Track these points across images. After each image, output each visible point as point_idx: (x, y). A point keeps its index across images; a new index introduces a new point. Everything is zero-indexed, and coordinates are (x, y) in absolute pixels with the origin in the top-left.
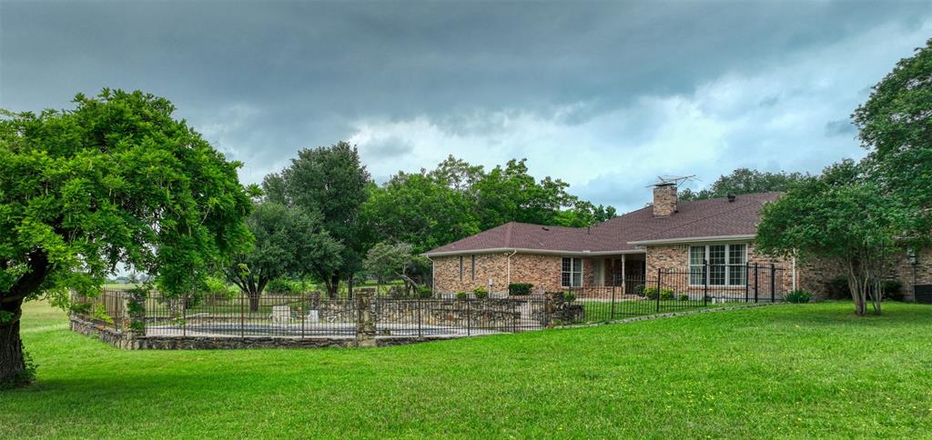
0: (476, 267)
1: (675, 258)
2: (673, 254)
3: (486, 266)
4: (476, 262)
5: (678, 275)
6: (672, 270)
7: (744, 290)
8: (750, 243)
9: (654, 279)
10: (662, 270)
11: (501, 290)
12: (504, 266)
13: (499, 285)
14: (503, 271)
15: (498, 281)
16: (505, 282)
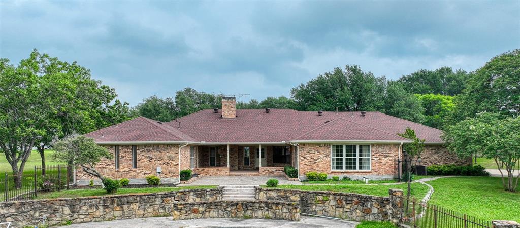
0: (138, 157)
1: (321, 152)
2: (320, 150)
3: (151, 155)
4: (138, 152)
5: (323, 164)
6: (320, 160)
7: (370, 173)
8: (373, 145)
9: (305, 166)
10: (312, 160)
11: (171, 177)
12: (174, 156)
13: (169, 172)
14: (174, 160)
15: (167, 169)
16: (176, 170)
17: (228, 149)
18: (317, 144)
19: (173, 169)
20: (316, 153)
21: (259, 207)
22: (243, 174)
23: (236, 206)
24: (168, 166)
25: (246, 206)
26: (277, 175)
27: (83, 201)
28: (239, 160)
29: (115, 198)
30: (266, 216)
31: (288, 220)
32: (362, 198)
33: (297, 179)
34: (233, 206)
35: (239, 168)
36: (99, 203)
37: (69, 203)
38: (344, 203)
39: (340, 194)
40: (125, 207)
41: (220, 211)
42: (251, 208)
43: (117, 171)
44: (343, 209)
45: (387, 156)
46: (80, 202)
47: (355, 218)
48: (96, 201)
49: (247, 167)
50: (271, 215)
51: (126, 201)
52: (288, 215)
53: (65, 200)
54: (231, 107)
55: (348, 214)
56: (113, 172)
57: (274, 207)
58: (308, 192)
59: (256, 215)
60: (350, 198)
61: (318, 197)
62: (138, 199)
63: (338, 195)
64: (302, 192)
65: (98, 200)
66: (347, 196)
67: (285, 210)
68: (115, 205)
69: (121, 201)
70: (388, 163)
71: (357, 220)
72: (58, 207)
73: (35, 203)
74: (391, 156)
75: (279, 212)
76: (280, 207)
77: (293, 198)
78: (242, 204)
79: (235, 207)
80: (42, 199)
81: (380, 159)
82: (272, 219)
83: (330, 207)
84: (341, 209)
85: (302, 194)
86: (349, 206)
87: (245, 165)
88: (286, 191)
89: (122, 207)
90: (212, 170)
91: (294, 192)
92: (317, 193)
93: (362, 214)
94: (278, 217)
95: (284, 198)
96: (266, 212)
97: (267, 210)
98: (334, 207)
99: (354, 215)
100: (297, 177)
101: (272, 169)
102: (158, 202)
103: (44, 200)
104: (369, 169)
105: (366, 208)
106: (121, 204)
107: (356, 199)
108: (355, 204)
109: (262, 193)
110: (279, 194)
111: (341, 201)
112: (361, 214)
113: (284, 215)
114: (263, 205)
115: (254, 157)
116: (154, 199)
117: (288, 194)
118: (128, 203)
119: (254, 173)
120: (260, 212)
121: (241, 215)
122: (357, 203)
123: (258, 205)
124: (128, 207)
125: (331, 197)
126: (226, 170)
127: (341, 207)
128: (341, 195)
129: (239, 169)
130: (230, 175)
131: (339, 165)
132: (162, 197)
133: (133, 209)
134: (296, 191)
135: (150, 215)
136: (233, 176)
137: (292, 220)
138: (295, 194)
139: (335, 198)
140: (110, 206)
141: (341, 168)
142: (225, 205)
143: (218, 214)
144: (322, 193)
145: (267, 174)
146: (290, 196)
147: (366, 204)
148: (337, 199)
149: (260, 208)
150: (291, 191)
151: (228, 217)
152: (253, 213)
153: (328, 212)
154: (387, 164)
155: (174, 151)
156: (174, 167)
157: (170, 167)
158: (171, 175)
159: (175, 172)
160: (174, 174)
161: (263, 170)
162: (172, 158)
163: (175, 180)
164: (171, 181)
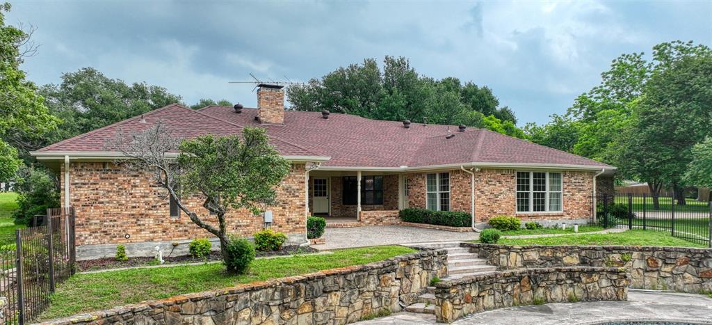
1: (504, 183)
2: (502, 179)
5: (507, 202)
6: (501, 197)
7: (562, 215)
8: (565, 172)
9: (483, 207)
10: (492, 196)
11: (290, 231)
12: (298, 187)
13: (288, 222)
14: (297, 196)
15: (284, 215)
16: (301, 216)
18: (499, 170)
19: (294, 216)
20: (498, 184)
21: (557, 280)
23: (520, 282)
24: (284, 208)
25: (536, 280)
26: (388, 224)
27: (242, 297)
29: (301, 284)
30: (570, 296)
31: (610, 299)
32: (695, 253)
33: (470, 228)
34: (514, 281)
36: (272, 300)
37: (213, 305)
38: (660, 263)
39: (653, 248)
40: (319, 301)
41: (497, 294)
42: (544, 284)
43: (176, 222)
44: (659, 273)
45: (581, 190)
46: (236, 301)
47: (680, 288)
48: (267, 294)
50: (578, 292)
51: (322, 287)
52: (611, 291)
53: (206, 299)
54: (277, 104)
55: (668, 281)
56: (166, 224)
57: (584, 279)
58: (594, 249)
59: (553, 296)
60: (672, 255)
61: (611, 256)
62: (341, 281)
63: (649, 251)
64: (583, 249)
65: (271, 291)
66: (668, 251)
67: (604, 283)
68: (302, 301)
69: (312, 288)
70: (582, 200)
71: (686, 290)
72: (190, 318)
73: (139, 315)
74: (584, 191)
75: (594, 287)
76: (596, 278)
77: (567, 260)
78: (529, 277)
79: (518, 284)
80: (153, 302)
81: (573, 195)
82: (580, 300)
83: (634, 272)
84: (655, 275)
85: (583, 253)
86: (669, 269)
88: (555, 249)
89: (314, 305)
91: (570, 250)
92: (609, 250)
93: (696, 279)
94: (593, 296)
95: (551, 261)
96: (570, 290)
97: (571, 285)
98: (641, 272)
99: (680, 282)
100: (471, 225)
102: (372, 287)
103: (160, 303)
104: (560, 210)
105: (705, 269)
106: (311, 299)
107: (682, 256)
108: (681, 265)
109: (513, 254)
110: (542, 254)
111: (654, 261)
112: (694, 279)
113: (603, 291)
114: (563, 276)
116: (365, 280)
117: (559, 254)
118: (324, 292)
120: (558, 290)
121: (528, 299)
122: (685, 263)
123: (554, 278)
124: (324, 303)
125: (635, 255)
127: (654, 271)
128: (654, 250)
131: (523, 205)
132: (378, 275)
133: (331, 305)
134: (572, 248)
135: (358, 315)
137: (619, 300)
138: (570, 254)
139: (643, 256)
140: (292, 304)
141: (527, 209)
142: (503, 281)
143: (495, 299)
144: (620, 249)
145: (374, 223)
146: (562, 258)
147: (705, 262)
148: (646, 258)
149: (558, 282)
150: (563, 247)
151: (509, 305)
152: (548, 293)
153: (630, 281)
154: (580, 202)
155: (296, 178)
156: (297, 210)
157: (290, 212)
158: (291, 228)
159: (300, 221)
160: (298, 226)
161: (366, 216)
162: (293, 192)
163: (299, 238)
164: (292, 241)
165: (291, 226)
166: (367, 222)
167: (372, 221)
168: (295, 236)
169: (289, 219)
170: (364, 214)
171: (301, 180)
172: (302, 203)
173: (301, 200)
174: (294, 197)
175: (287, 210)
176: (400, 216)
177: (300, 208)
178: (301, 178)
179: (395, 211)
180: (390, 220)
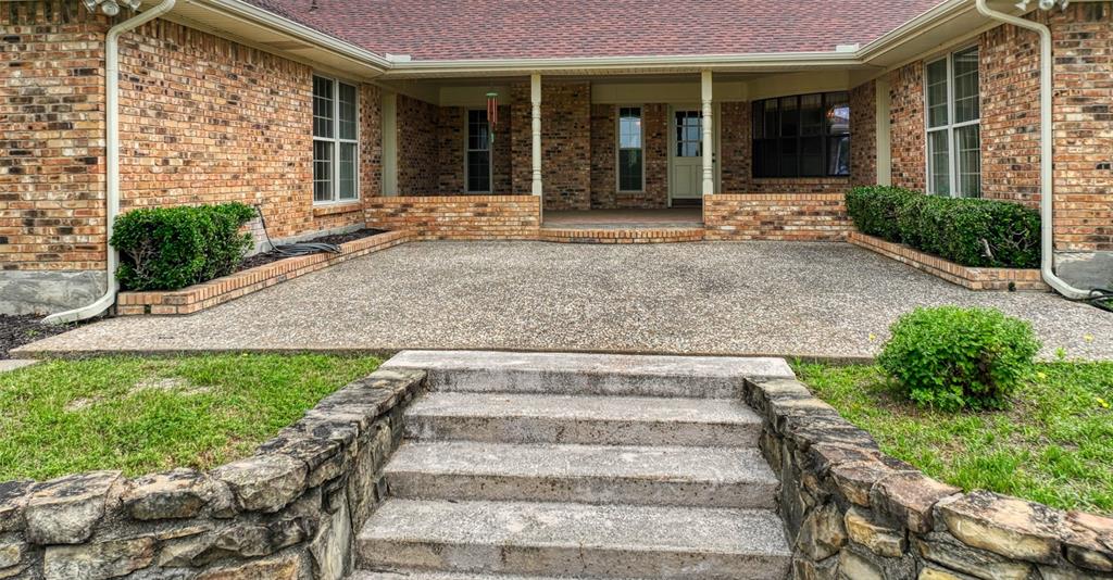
11: (41, 257)
12: (68, 91)
13: (29, 223)
14: (65, 126)
15: (14, 197)
16: (82, 204)
17: (536, 98)
19: (54, 201)
22: (617, 231)
24: (16, 171)
26: (805, 237)
28: (594, 167)
33: (1029, 274)
35: (594, 202)
49: (628, 198)
87: (622, 188)
90: (451, 209)
100: (1035, 262)
101: (774, 204)
115: (661, 153)
119: (675, 227)
126: (525, 208)
129: (597, 207)
130: (544, 239)
136: (559, 240)
145: (749, 233)
155: (61, 56)
156: (64, 178)
157: (37, 185)
158: (45, 248)
159: (77, 222)
160: (67, 239)
161: (724, 210)
162: (49, 108)
163: (72, 288)
164: (45, 296)
165: (41, 240)
166: (727, 228)
167: (745, 225)
168: (58, 278)
169: (33, 213)
170: (718, 203)
171: (82, 62)
172: (84, 152)
173: (81, 141)
174: (53, 127)
175: (26, 179)
176: (849, 212)
177: (75, 170)
178: (81, 53)
179: (830, 197)
180: (814, 223)
